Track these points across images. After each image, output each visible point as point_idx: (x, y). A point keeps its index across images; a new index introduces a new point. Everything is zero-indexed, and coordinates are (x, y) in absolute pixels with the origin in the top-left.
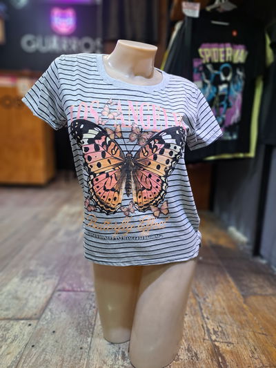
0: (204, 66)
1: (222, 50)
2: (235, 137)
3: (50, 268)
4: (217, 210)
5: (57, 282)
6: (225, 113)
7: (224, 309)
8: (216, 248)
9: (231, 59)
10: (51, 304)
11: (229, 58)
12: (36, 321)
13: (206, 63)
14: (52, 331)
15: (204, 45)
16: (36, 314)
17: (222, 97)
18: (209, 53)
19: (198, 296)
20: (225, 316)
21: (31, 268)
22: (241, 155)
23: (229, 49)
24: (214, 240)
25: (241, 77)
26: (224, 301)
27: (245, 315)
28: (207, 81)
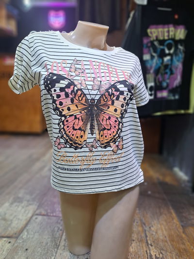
0: (152, 43)
1: (166, 30)
2: (177, 97)
3: (33, 196)
4: (165, 153)
5: (36, 207)
6: (169, 79)
7: (165, 237)
8: (163, 184)
9: (173, 37)
10: (29, 226)
11: (172, 35)
12: (14, 240)
13: (154, 41)
14: (25, 249)
15: (151, 26)
16: (15, 234)
17: (166, 66)
18: (156, 32)
19: (145, 224)
20: (166, 243)
21: (20, 195)
22: (182, 112)
23: (172, 29)
24: (161, 178)
25: (182, 51)
26: (166, 230)
27: (184, 244)
28: (154, 54)
